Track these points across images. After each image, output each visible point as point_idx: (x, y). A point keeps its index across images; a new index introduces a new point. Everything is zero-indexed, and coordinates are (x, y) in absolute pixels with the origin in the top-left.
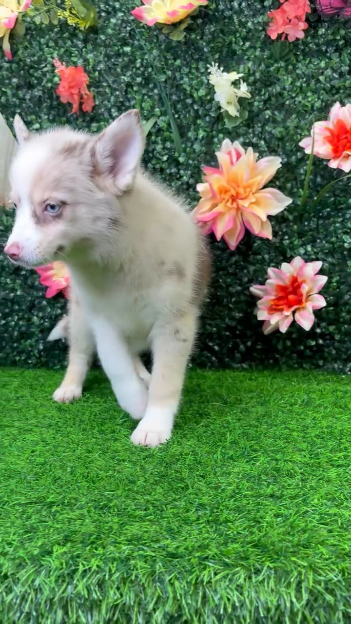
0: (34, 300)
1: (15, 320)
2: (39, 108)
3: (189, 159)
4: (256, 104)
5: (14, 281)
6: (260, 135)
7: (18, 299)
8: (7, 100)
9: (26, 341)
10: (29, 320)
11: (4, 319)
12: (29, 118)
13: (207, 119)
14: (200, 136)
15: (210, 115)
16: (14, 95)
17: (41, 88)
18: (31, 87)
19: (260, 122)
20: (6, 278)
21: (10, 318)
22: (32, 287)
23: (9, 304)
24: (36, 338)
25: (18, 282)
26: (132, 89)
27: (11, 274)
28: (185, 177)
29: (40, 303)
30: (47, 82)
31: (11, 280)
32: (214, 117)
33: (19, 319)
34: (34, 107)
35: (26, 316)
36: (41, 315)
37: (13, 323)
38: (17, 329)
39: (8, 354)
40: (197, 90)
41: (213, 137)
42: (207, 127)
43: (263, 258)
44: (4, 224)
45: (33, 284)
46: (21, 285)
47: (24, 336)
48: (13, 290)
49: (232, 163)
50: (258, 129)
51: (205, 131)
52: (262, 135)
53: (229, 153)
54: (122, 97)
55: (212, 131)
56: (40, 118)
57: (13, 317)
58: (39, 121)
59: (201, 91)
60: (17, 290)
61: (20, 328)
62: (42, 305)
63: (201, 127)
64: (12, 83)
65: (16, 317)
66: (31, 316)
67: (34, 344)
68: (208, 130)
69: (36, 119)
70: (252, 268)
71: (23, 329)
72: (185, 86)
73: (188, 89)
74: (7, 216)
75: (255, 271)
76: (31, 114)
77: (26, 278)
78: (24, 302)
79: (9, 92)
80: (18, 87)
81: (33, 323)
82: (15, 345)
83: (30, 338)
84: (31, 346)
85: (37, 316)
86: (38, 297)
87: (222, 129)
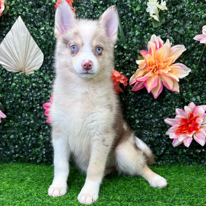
0: (41, 126)
1: (29, 137)
2: (44, 18)
3: (130, 47)
4: (169, 15)
5: (29, 116)
6: (170, 34)
7: (32, 125)
8: (26, 14)
9: (35, 149)
10: (38, 137)
11: (24, 136)
12: (38, 24)
13: (140, 24)
14: (137, 34)
15: (142, 22)
16: (30, 12)
17: (45, 7)
18: (39, 6)
19: (170, 26)
20: (25, 113)
21: (27, 136)
22: (40, 118)
23: (27, 128)
24: (41, 147)
25: (32, 115)
26: (97, 7)
27: (28, 111)
28: (127, 57)
29: (44, 127)
30: (48, 2)
31: (28, 114)
32: (144, 23)
33: (32, 137)
34: (41, 18)
35: (36, 135)
36: (44, 134)
37: (29, 139)
38: (31, 142)
39: (26, 156)
40: (135, 7)
41: (143, 35)
42: (140, 29)
43: (172, 103)
44: (25, 84)
45: (40, 117)
46: (33, 118)
47: (35, 146)
48: (29, 120)
49: (157, 48)
50: (169, 30)
51: (139, 31)
52: (171, 33)
53: (155, 42)
54: (92, 13)
55: (143, 32)
56: (45, 24)
57: (28, 135)
58: (44, 26)
59: (137, 8)
60: (31, 120)
61: (32, 141)
62: (45, 128)
63: (137, 29)
64: (29, 4)
65: (30, 135)
66: (38, 134)
67: (40, 151)
68: (141, 30)
69: (43, 24)
70: (165, 109)
71: (34, 142)
72: (128, 5)
73: (130, 6)
74: (26, 79)
75: (167, 110)
76: (40, 22)
77: (36, 113)
78: (35, 126)
79: (27, 10)
80: (32, 7)
81: (40, 139)
82: (30, 151)
83: (38, 147)
84: (38, 152)
85: (42, 135)
86: (43, 124)
87: (148, 30)
